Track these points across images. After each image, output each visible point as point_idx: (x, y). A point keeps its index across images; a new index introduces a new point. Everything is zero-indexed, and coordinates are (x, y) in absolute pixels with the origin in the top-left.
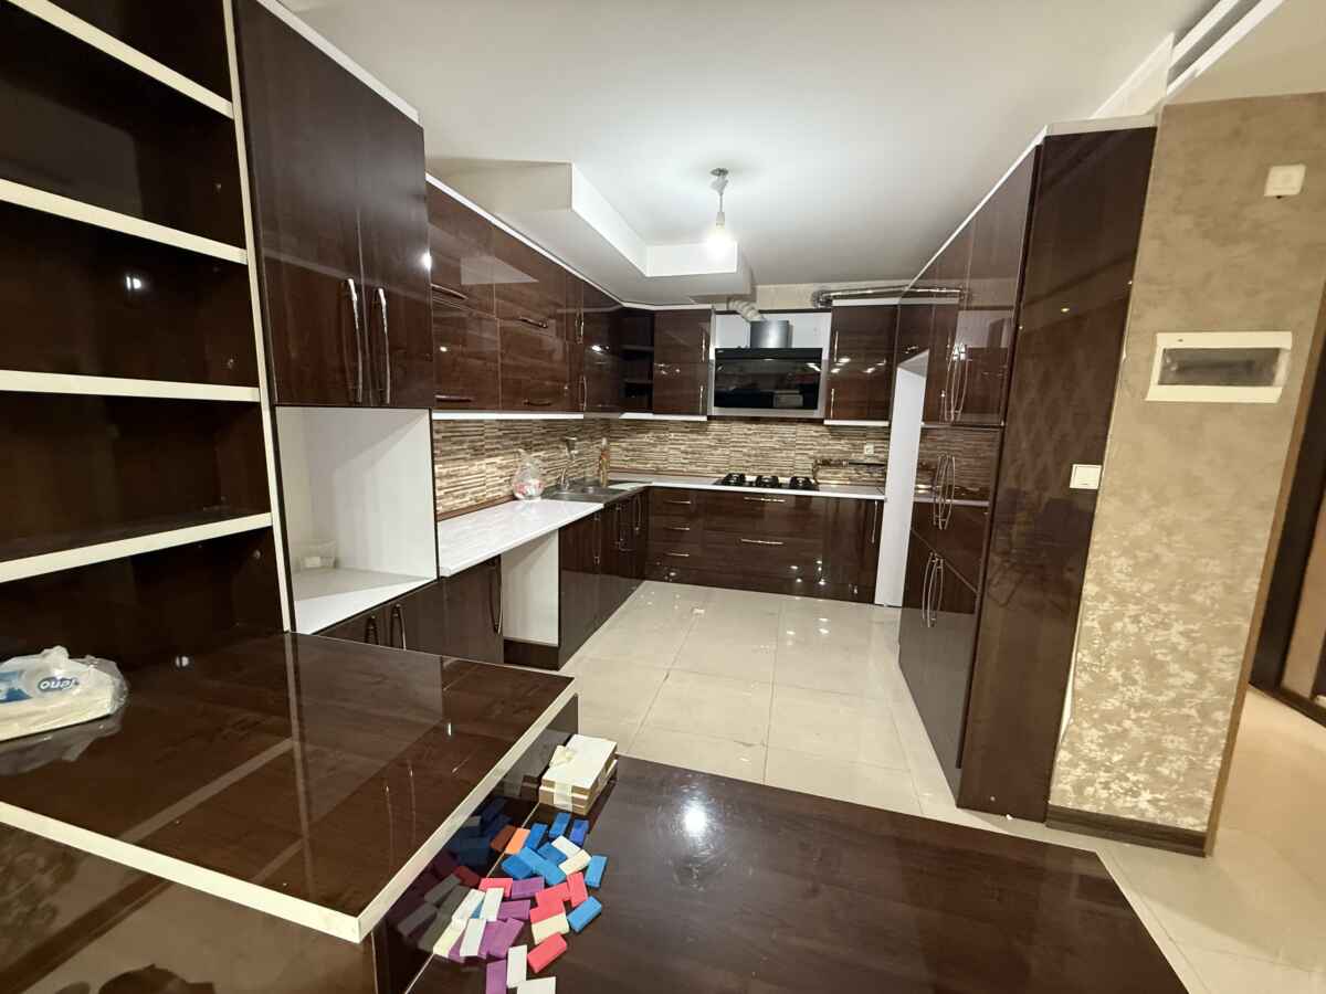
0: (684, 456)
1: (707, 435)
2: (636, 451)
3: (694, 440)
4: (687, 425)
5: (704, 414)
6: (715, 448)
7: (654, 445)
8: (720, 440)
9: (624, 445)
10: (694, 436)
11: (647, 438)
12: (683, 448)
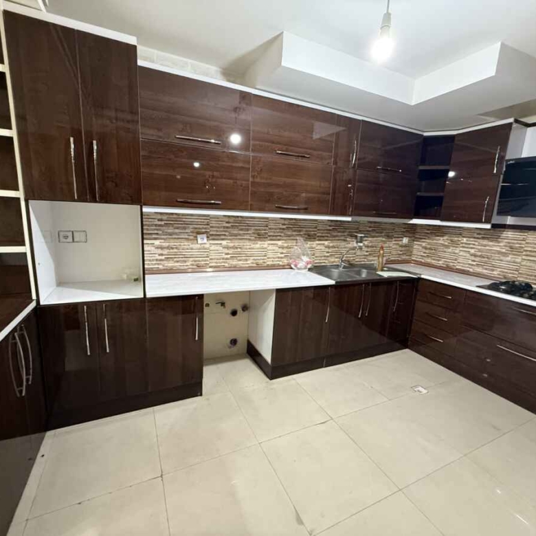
0: (473, 258)
1: (499, 242)
2: (432, 251)
3: (485, 246)
4: (478, 232)
5: (487, 222)
6: (505, 254)
7: (447, 247)
8: (511, 248)
9: (424, 244)
10: (485, 242)
11: (442, 240)
12: (472, 251)
